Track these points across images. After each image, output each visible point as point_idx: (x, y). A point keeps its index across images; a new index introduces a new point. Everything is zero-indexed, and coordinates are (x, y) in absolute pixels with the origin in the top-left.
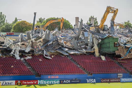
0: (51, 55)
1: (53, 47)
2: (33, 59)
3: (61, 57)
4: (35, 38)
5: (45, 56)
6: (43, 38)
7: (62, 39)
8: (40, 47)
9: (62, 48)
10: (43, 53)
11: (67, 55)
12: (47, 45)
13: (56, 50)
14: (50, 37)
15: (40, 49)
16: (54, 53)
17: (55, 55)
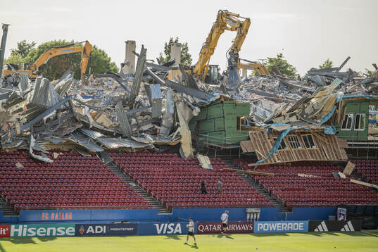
0: (52, 151)
1: (58, 127)
3: (82, 156)
4: (5, 101)
5: (33, 155)
6: (28, 99)
7: (83, 104)
8: (18, 126)
9: (83, 130)
10: (29, 146)
11: (99, 153)
12: (39, 122)
13: (67, 135)
14: (50, 99)
15: (19, 132)
16: (60, 144)
17: (63, 152)
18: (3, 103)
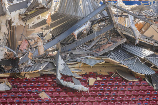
0: (87, 76)
1: (93, 43)
2: (16, 93)
3: (127, 81)
4: (23, 11)
5: (62, 81)
6: (53, 8)
7: (126, 12)
8: (40, 43)
9: (127, 46)
10: (55, 70)
11: (148, 77)
12: (69, 38)
13: (105, 54)
14: (82, 7)
15: (42, 52)
16: (97, 66)
17: (101, 76)
18: (20, 14)
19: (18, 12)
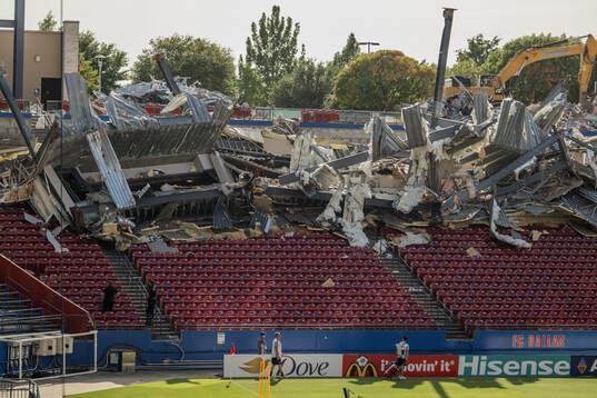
0: (530, 228)
1: (540, 186)
2: (436, 247)
3: (582, 236)
4: (448, 140)
5: (497, 234)
6: (487, 137)
7: (585, 145)
8: (470, 184)
9: (584, 191)
10: (489, 219)
12: (507, 178)
13: (556, 200)
14: (526, 138)
15: (472, 193)
16: (544, 215)
17: (548, 229)
18: (444, 145)
19: (442, 141)
